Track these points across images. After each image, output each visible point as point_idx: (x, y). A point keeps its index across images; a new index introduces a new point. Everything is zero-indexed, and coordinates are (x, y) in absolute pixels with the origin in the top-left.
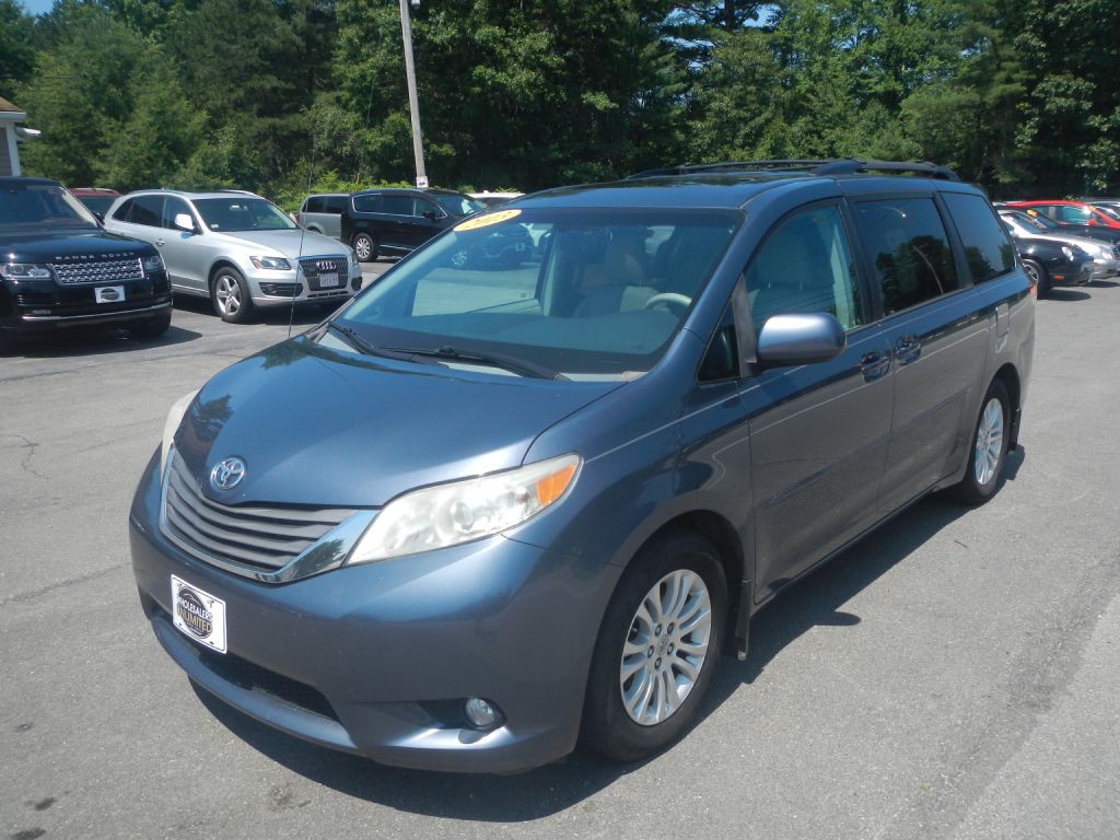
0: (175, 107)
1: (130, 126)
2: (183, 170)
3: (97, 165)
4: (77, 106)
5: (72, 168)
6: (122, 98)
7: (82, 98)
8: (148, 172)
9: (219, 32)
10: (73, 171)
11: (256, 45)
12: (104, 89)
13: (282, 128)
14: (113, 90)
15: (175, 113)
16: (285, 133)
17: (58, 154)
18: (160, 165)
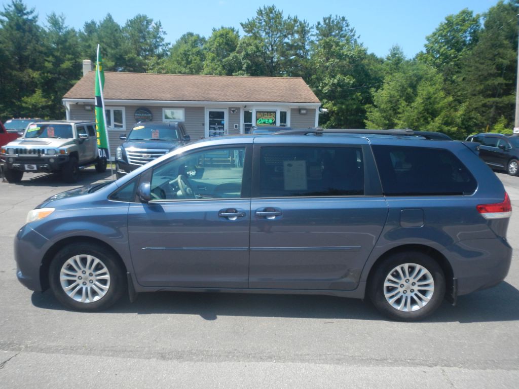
0: (436, 95)
1: (413, 105)
2: (431, 123)
3: (396, 121)
4: (394, 96)
5: (387, 122)
6: (413, 93)
7: (396, 94)
8: (417, 124)
9: (477, 59)
10: (388, 124)
11: (494, 64)
12: (406, 89)
13: (500, 103)
14: (409, 90)
15: (436, 98)
16: (501, 105)
17: (383, 117)
18: (421, 121)
